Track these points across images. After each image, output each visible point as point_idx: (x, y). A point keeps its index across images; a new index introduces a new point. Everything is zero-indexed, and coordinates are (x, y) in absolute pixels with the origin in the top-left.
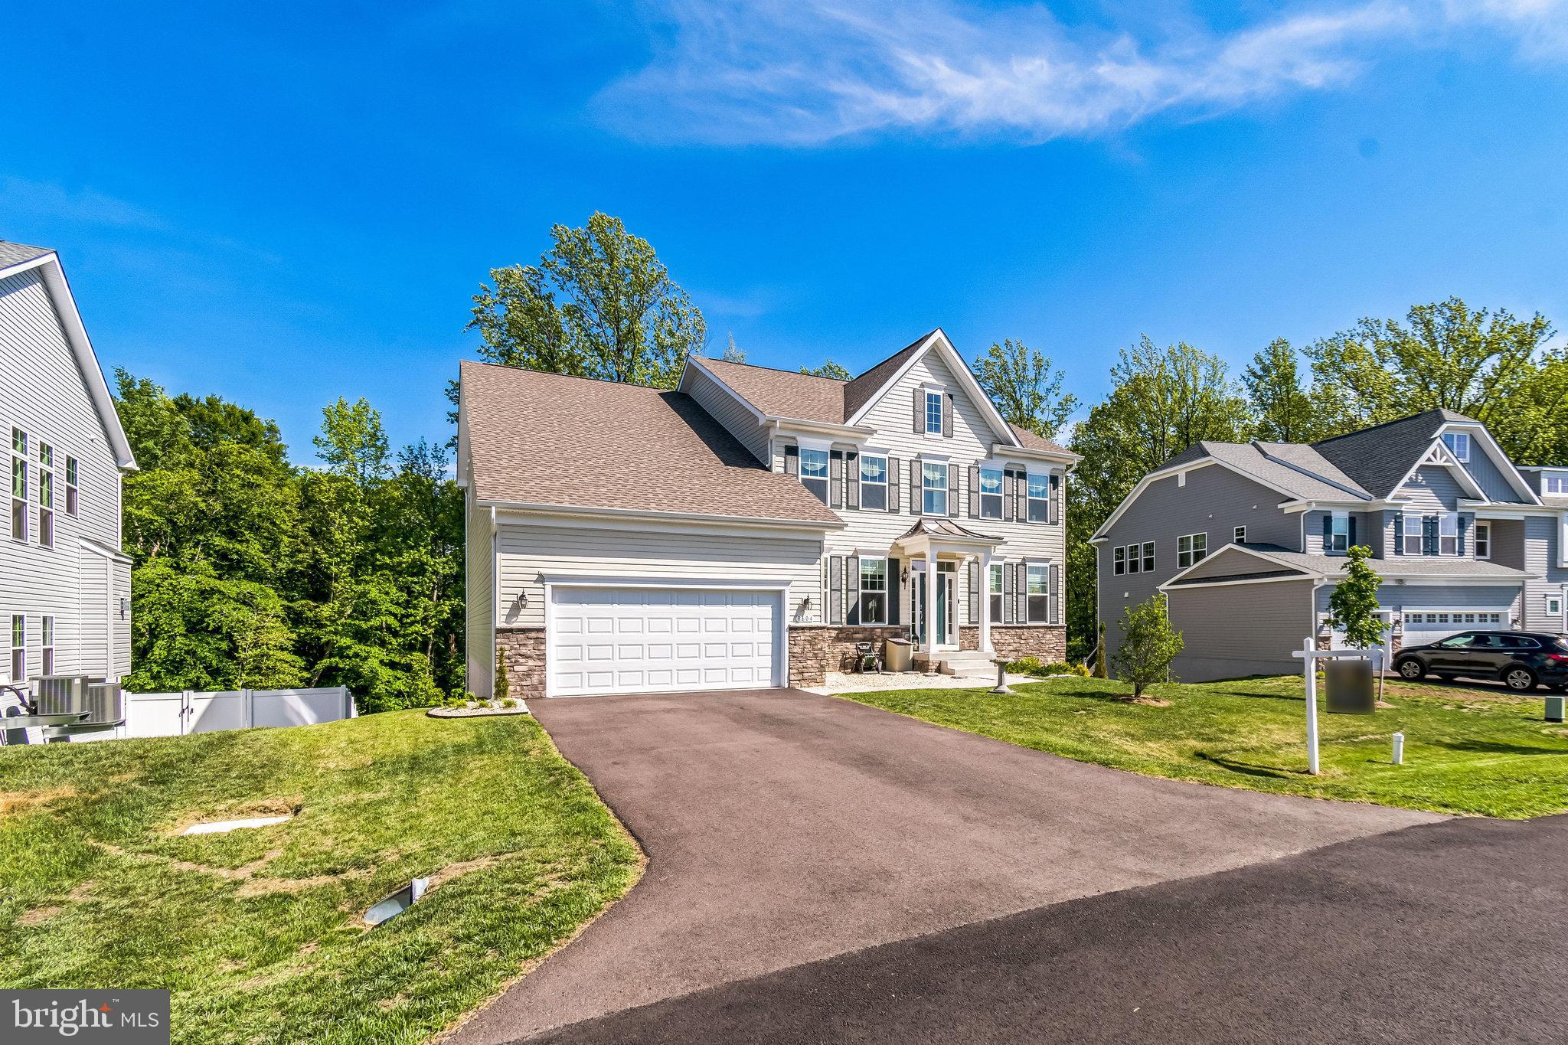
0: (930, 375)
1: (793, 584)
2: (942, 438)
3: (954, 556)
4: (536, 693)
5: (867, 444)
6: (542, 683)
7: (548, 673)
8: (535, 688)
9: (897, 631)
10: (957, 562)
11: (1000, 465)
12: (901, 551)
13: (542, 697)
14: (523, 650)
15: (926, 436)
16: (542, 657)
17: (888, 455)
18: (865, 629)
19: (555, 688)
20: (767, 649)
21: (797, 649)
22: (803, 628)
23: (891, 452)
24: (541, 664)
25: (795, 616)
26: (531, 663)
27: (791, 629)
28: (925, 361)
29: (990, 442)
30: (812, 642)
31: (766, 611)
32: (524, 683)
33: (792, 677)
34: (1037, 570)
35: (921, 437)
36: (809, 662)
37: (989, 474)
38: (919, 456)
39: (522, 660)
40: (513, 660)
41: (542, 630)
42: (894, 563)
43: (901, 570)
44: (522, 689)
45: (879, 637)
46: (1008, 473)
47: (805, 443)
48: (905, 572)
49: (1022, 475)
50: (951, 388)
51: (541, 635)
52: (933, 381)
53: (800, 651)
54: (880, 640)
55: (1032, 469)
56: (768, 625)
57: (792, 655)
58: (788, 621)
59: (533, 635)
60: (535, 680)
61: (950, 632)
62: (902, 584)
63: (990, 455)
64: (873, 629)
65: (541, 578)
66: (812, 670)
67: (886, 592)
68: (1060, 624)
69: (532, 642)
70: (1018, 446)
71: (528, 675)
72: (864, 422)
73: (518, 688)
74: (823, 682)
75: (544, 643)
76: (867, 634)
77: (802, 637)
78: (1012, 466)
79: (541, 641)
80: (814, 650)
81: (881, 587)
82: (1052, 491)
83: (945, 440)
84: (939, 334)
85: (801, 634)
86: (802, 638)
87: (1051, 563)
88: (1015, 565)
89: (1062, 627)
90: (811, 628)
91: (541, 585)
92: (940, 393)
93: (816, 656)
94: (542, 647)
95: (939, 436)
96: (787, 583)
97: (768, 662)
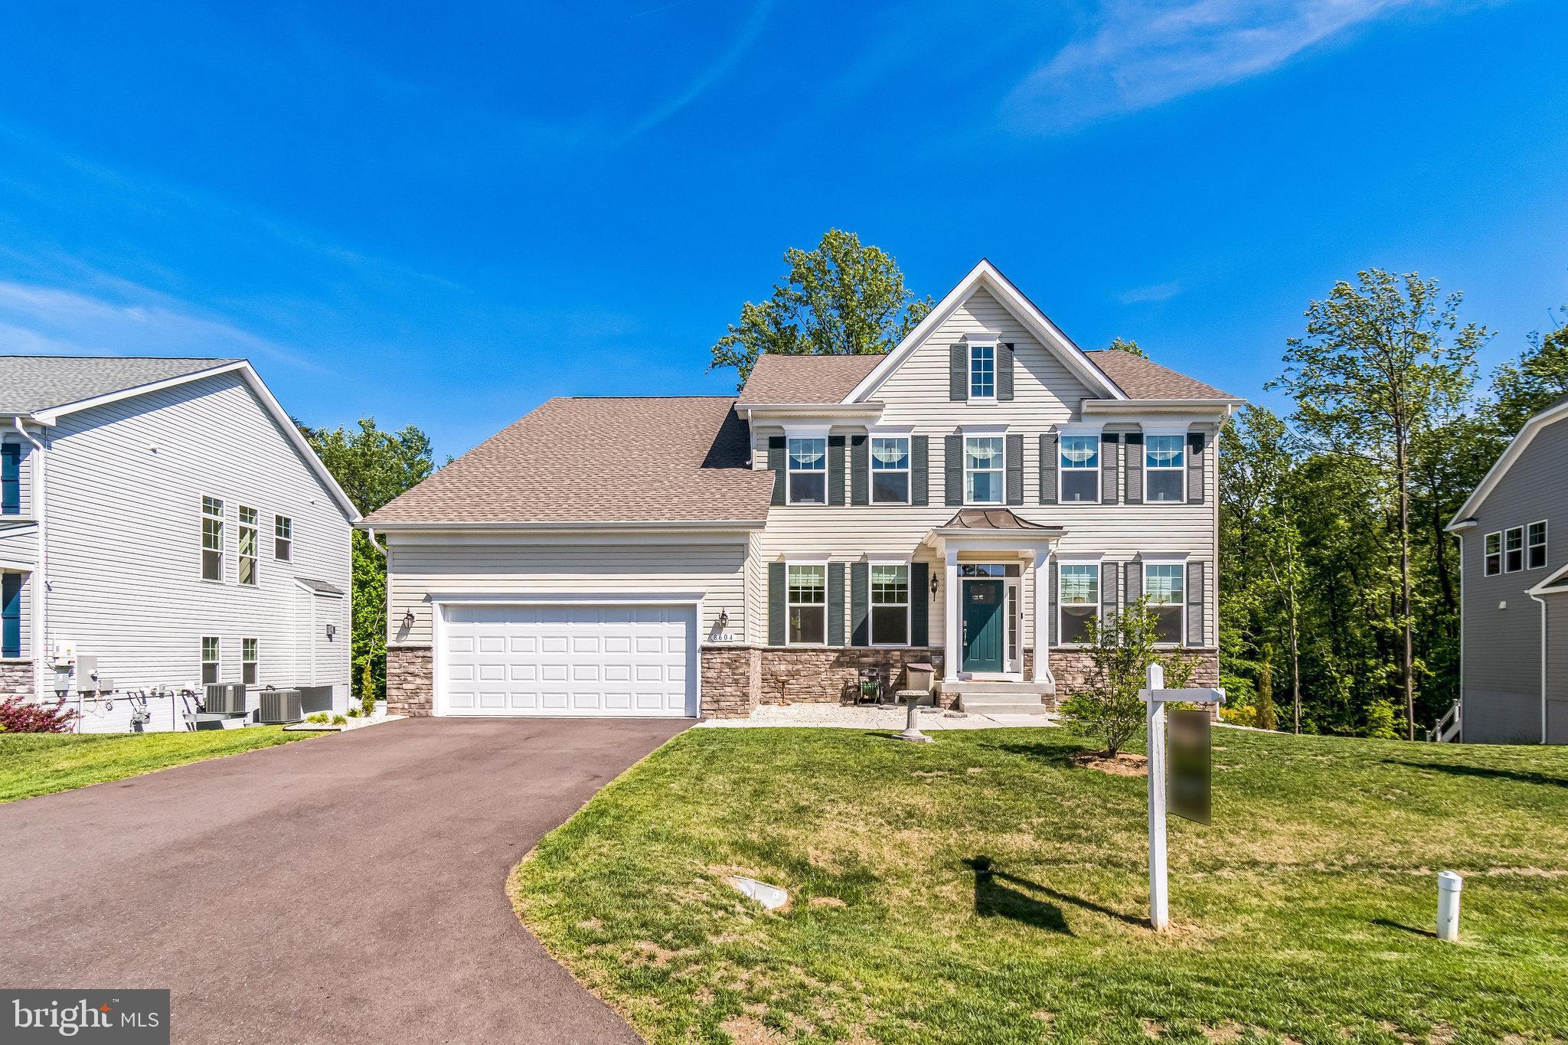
0: (978, 323)
1: (707, 596)
2: (996, 402)
3: (1016, 556)
4: (422, 712)
5: (881, 422)
6: (429, 702)
7: (434, 692)
8: (421, 706)
9: (924, 654)
10: (1022, 563)
11: (1094, 427)
12: (932, 553)
13: (427, 716)
14: (411, 669)
15: (969, 402)
16: (429, 676)
17: (912, 433)
18: (877, 652)
19: (442, 707)
20: (681, 672)
21: (711, 674)
22: (719, 649)
23: (915, 429)
24: (427, 682)
25: (710, 635)
26: (419, 681)
27: (705, 649)
28: (970, 306)
29: (1078, 399)
30: (732, 665)
31: (680, 628)
32: (411, 701)
33: (705, 706)
34: (1164, 570)
35: (963, 405)
36: (728, 689)
37: (1078, 443)
38: (960, 429)
39: (410, 678)
40: (402, 678)
41: (429, 649)
42: (920, 571)
43: (931, 577)
44: (410, 707)
45: (897, 661)
46: (1109, 438)
47: (794, 431)
48: (935, 580)
49: (1135, 439)
50: (1009, 334)
51: (427, 654)
52: (983, 330)
53: (715, 675)
54: (899, 665)
55: (1152, 428)
56: (681, 644)
57: (706, 681)
58: (702, 640)
59: (421, 653)
60: (422, 698)
61: (1013, 656)
62: (931, 594)
63: (1077, 415)
64: (887, 652)
65: (429, 598)
66: (731, 698)
67: (909, 605)
68: (1208, 645)
69: (420, 660)
70: (1120, 397)
71: (415, 693)
72: (876, 396)
73: (406, 706)
74: (746, 714)
75: (431, 662)
76: (880, 658)
77: (717, 659)
78: (1117, 428)
79: (428, 660)
80: (733, 674)
81: (902, 598)
82: (1192, 456)
83: (1001, 405)
84: (983, 267)
85: (718, 656)
86: (719, 660)
87: (1189, 559)
88: (1121, 564)
89: (1212, 651)
90: (730, 649)
91: (428, 604)
92: (993, 344)
93: (736, 682)
94: (429, 666)
95: (992, 400)
96: (700, 596)
97: (681, 687)
